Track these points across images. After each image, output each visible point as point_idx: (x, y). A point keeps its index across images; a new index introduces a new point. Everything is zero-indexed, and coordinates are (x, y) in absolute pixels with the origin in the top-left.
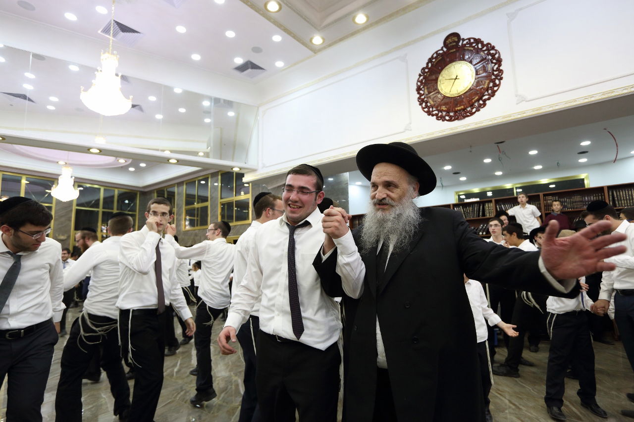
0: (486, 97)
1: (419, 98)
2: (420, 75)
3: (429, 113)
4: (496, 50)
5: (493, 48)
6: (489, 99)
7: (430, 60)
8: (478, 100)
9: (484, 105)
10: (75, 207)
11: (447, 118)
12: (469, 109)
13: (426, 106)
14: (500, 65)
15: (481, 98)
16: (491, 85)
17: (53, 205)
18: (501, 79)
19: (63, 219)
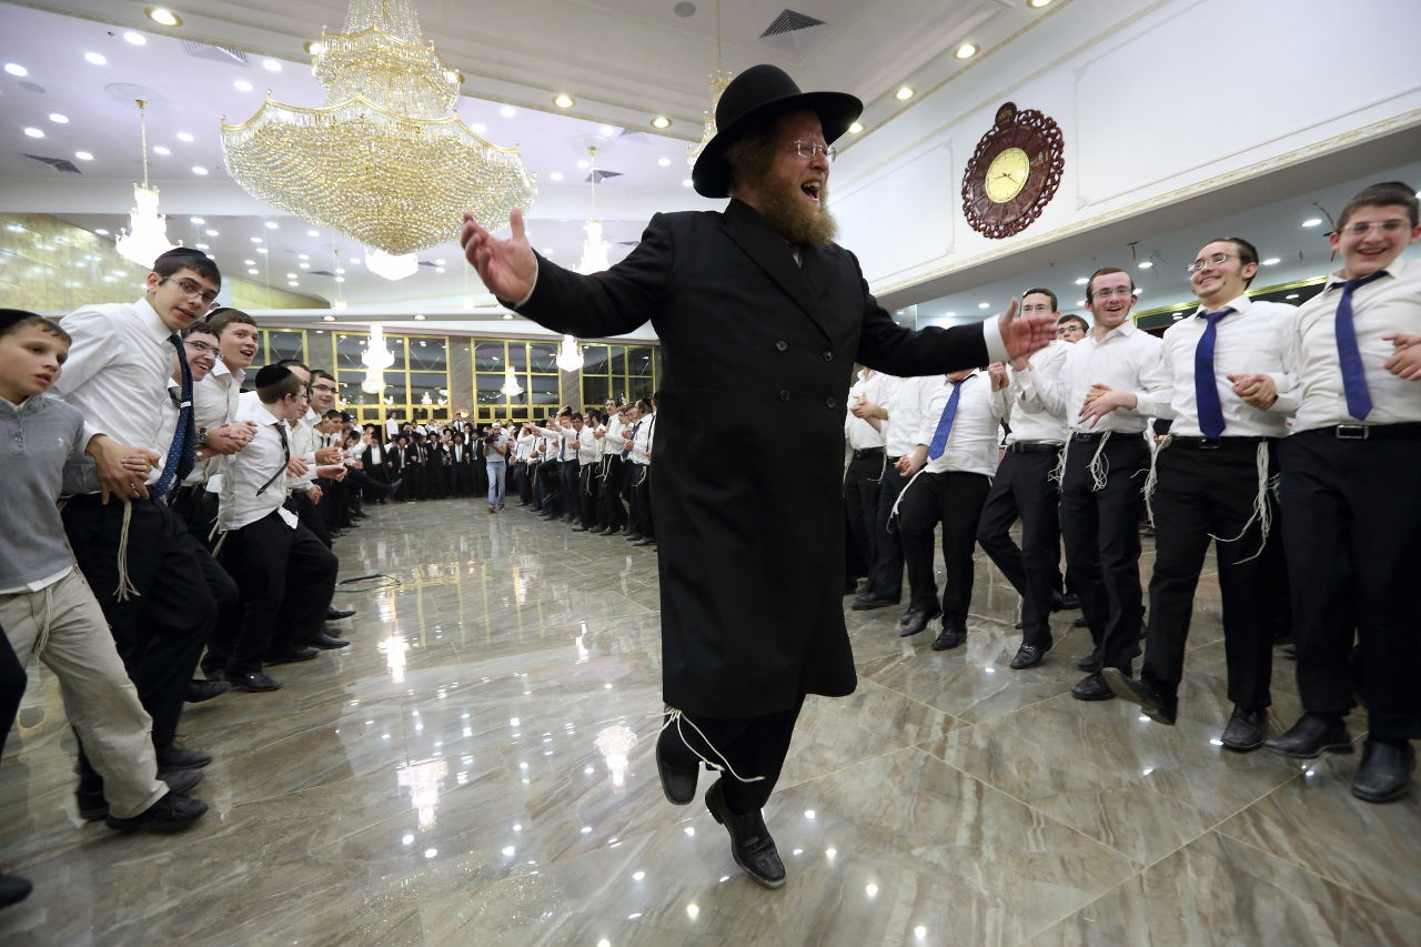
0: (1042, 201)
1: (964, 206)
2: (967, 171)
3: (976, 228)
4: (1057, 129)
5: (1054, 125)
6: (1045, 204)
7: (979, 146)
8: (1033, 207)
9: (1039, 213)
10: (581, 375)
11: (996, 234)
12: (1021, 220)
13: (973, 218)
14: (1060, 153)
15: (1035, 204)
16: (1049, 182)
17: (559, 374)
18: (1061, 173)
19: (571, 391)
